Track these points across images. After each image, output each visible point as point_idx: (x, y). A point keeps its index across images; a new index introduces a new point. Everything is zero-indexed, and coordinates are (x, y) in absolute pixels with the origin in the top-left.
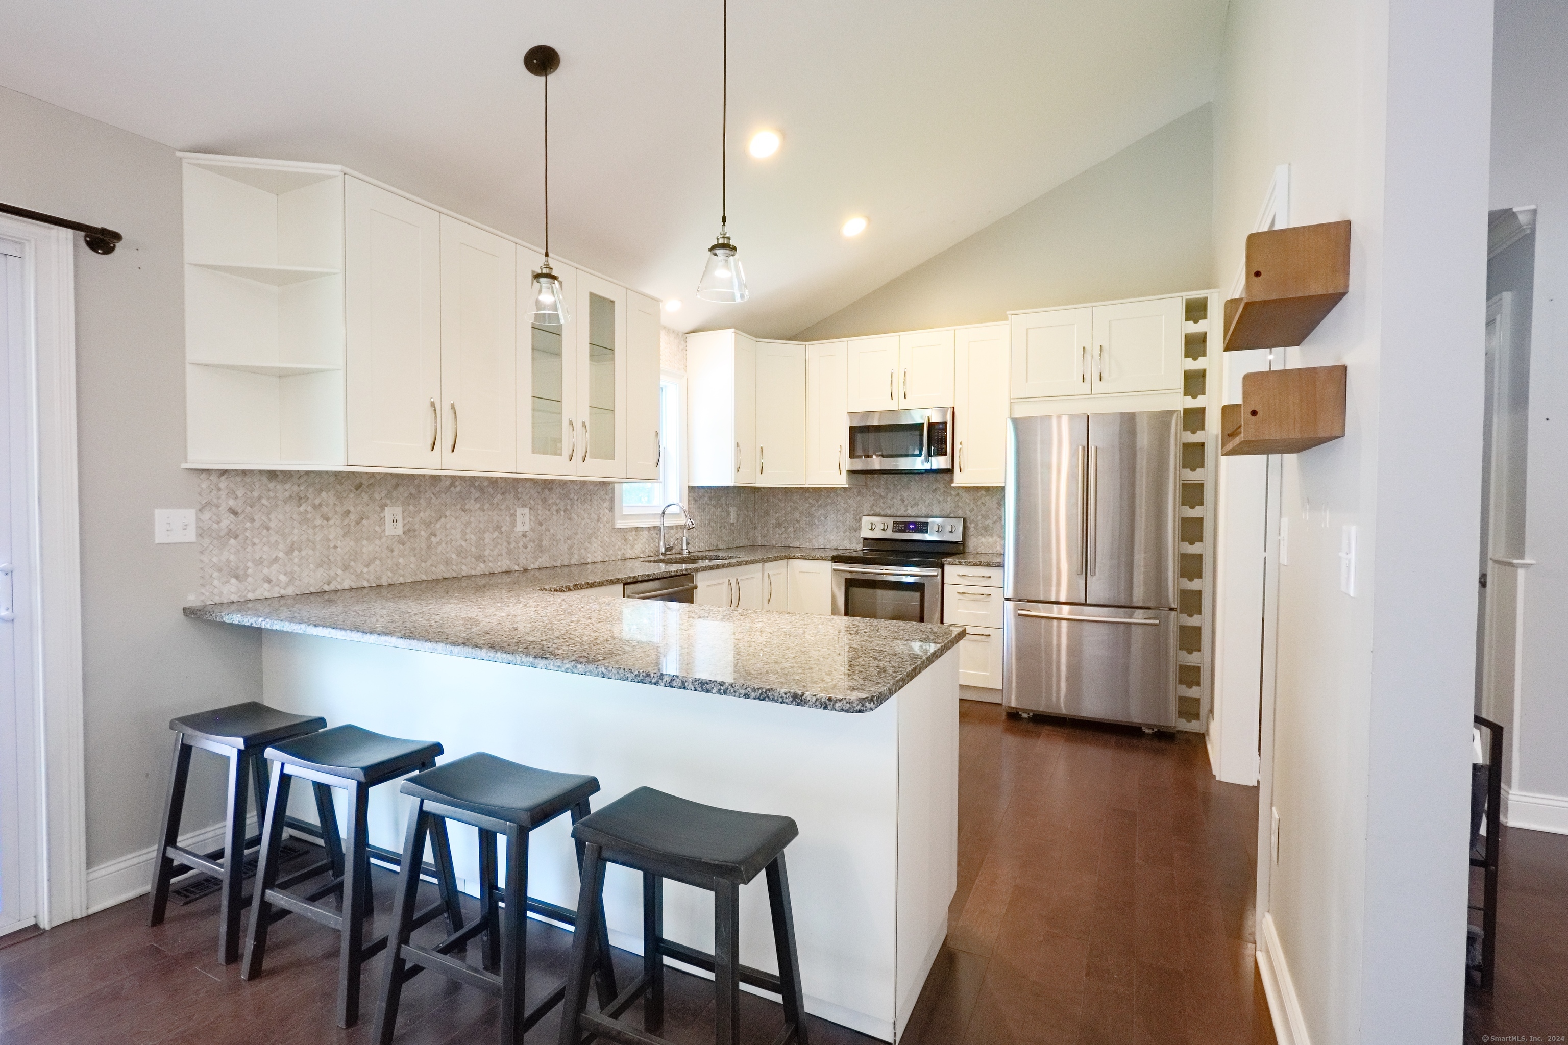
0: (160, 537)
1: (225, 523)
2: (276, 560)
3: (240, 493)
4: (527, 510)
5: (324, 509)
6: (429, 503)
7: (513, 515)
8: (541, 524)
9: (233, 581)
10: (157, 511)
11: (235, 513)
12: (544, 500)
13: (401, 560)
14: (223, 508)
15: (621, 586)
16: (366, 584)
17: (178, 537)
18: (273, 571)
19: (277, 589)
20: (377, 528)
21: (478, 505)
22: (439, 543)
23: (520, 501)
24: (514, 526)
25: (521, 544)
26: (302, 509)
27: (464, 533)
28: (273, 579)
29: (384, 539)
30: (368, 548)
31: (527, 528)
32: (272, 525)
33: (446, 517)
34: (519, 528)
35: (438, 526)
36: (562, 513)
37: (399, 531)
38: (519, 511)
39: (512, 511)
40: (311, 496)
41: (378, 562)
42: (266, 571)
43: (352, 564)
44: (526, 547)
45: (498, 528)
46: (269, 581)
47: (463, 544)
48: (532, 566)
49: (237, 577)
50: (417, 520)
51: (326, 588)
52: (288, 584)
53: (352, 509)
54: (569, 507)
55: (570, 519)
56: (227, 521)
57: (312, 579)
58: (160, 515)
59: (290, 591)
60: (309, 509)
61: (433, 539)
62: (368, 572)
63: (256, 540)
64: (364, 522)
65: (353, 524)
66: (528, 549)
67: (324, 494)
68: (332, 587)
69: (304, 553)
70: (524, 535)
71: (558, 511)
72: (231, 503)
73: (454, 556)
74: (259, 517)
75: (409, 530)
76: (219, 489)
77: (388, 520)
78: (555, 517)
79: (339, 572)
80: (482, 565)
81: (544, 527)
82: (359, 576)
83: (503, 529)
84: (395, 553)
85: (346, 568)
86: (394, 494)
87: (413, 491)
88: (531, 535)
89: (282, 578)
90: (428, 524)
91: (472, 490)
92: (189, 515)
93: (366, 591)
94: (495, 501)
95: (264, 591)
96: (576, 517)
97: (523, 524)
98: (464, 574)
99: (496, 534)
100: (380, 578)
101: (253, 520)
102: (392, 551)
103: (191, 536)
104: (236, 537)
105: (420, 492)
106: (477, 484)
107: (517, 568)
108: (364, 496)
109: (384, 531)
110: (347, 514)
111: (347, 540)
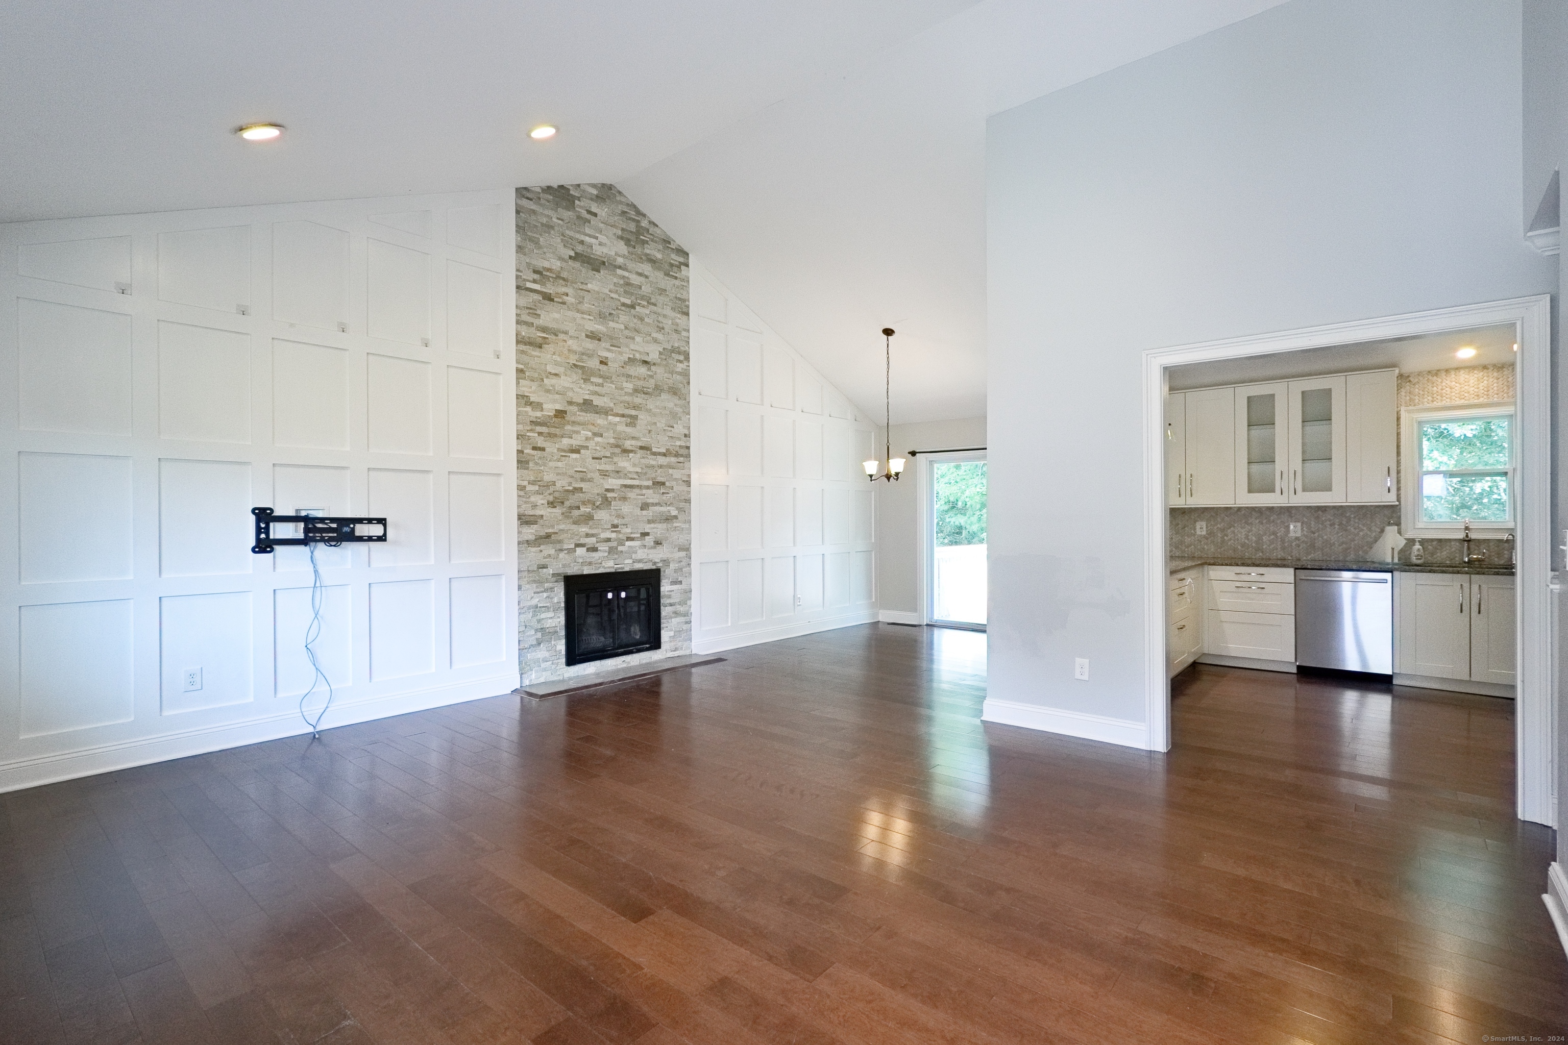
4: (1299, 524)
6: (1223, 520)
7: (1287, 527)
8: (1314, 533)
12: (1318, 518)
13: (1206, 546)
15: (1292, 570)
20: (1193, 531)
21: (1258, 521)
22: (1230, 539)
23: (1294, 519)
24: (1288, 533)
25: (1294, 544)
27: (1247, 537)
29: (1196, 536)
30: (1188, 540)
31: (1299, 534)
33: (1234, 527)
34: (1293, 535)
35: (1229, 531)
36: (1337, 526)
37: (1204, 533)
38: (1292, 524)
39: (1286, 524)
41: (1193, 546)
43: (1180, 546)
44: (1299, 546)
45: (1274, 533)
47: (1246, 541)
48: (1305, 558)
50: (1215, 528)
53: (1180, 522)
54: (1344, 522)
55: (1346, 530)
61: (1225, 538)
62: (1188, 550)
64: (1186, 528)
65: (1180, 529)
66: (1301, 548)
70: (1297, 538)
71: (1332, 525)
73: (1239, 547)
75: (1211, 533)
77: (1198, 527)
78: (1328, 529)
79: (1173, 549)
80: (1261, 554)
81: (1316, 535)
82: (1183, 551)
83: (1278, 535)
84: (1202, 543)
85: (1177, 547)
86: (1202, 516)
87: (1213, 515)
88: (1304, 539)
90: (1222, 530)
91: (1254, 513)
93: (1186, 558)
94: (1271, 519)
96: (1352, 529)
97: (1295, 532)
98: (1246, 557)
99: (1272, 537)
100: (1195, 553)
102: (1201, 542)
105: (1217, 514)
106: (1257, 510)
107: (1290, 558)
108: (1186, 517)
109: (1196, 533)
110: (1178, 524)
111: (1178, 535)
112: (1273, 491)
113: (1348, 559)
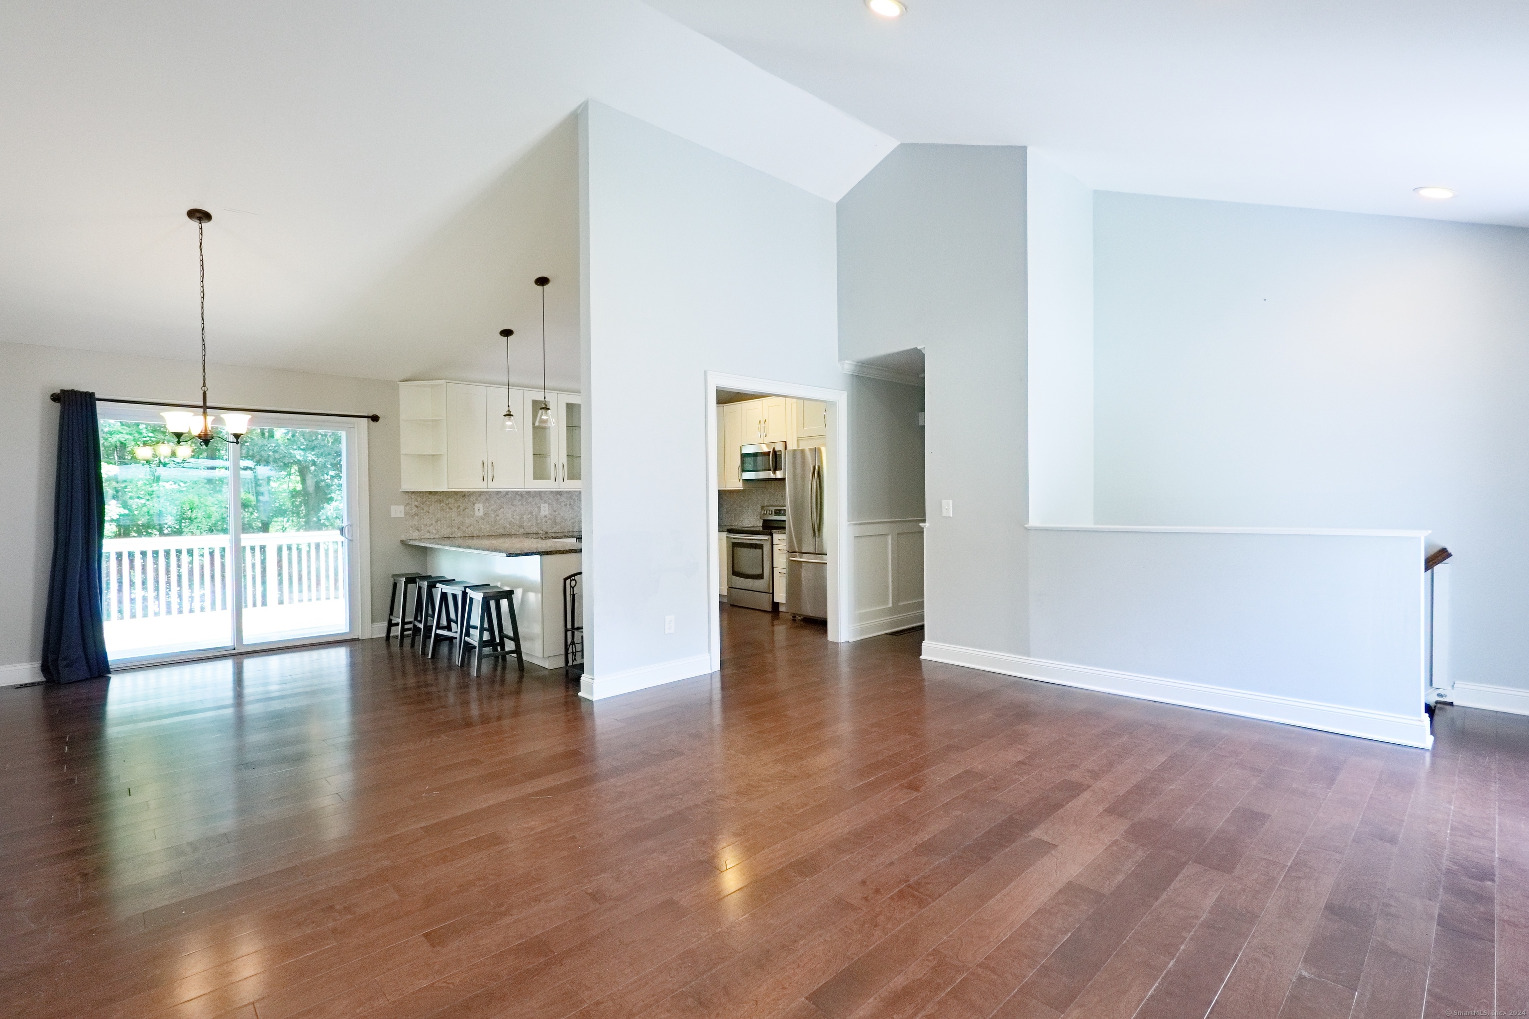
0: (393, 515)
1: (413, 511)
2: (432, 524)
3: (419, 499)
4: (547, 505)
5: (450, 505)
6: (495, 502)
7: (539, 507)
8: (555, 512)
9: (417, 531)
10: (392, 507)
11: (417, 507)
12: (557, 500)
13: (482, 526)
14: (413, 505)
15: (575, 539)
16: (467, 535)
17: (398, 515)
18: (431, 529)
19: (432, 535)
20: (472, 513)
21: (520, 503)
22: (500, 519)
23: (543, 501)
24: (540, 512)
25: (544, 521)
26: (441, 505)
27: (513, 515)
28: (431, 532)
29: (475, 517)
30: (468, 521)
31: (547, 513)
32: (430, 511)
33: (503, 508)
34: (543, 513)
35: (500, 512)
36: (568, 506)
37: (481, 514)
38: (542, 505)
39: (539, 505)
40: (445, 500)
41: (472, 527)
42: (428, 528)
43: (461, 527)
44: (547, 522)
45: (531, 513)
46: (429, 532)
47: (512, 520)
48: (550, 531)
49: (418, 530)
51: (451, 536)
52: (436, 534)
53: (461, 505)
54: (572, 503)
55: (573, 509)
56: (414, 510)
57: (446, 532)
58: (393, 508)
59: (437, 536)
60: (444, 505)
61: (497, 518)
62: (468, 531)
63: (425, 517)
64: (466, 510)
65: (461, 511)
66: (548, 523)
67: (450, 499)
68: (454, 535)
69: (442, 522)
70: (545, 516)
71: (566, 505)
72: (416, 503)
73: (508, 525)
74: (426, 509)
75: (486, 514)
76: (411, 498)
77: (476, 509)
78: (564, 508)
79: (456, 530)
80: (522, 530)
81: (557, 513)
82: (464, 532)
83: (534, 514)
84: (480, 523)
85: (459, 528)
86: (479, 499)
87: (488, 497)
88: (549, 516)
89: (434, 531)
90: (495, 511)
91: (517, 496)
92: (402, 508)
93: (467, 538)
94: (529, 501)
95: (427, 536)
96: (576, 508)
97: (545, 511)
98: (513, 533)
99: (530, 516)
100: (473, 533)
101: (423, 510)
103: (402, 515)
104: (418, 515)
105: (491, 498)
106: (519, 493)
107: (541, 532)
108: (467, 500)
109: (474, 514)
110: (459, 507)
111: (459, 517)
112: (549, 478)
113: (575, 530)
